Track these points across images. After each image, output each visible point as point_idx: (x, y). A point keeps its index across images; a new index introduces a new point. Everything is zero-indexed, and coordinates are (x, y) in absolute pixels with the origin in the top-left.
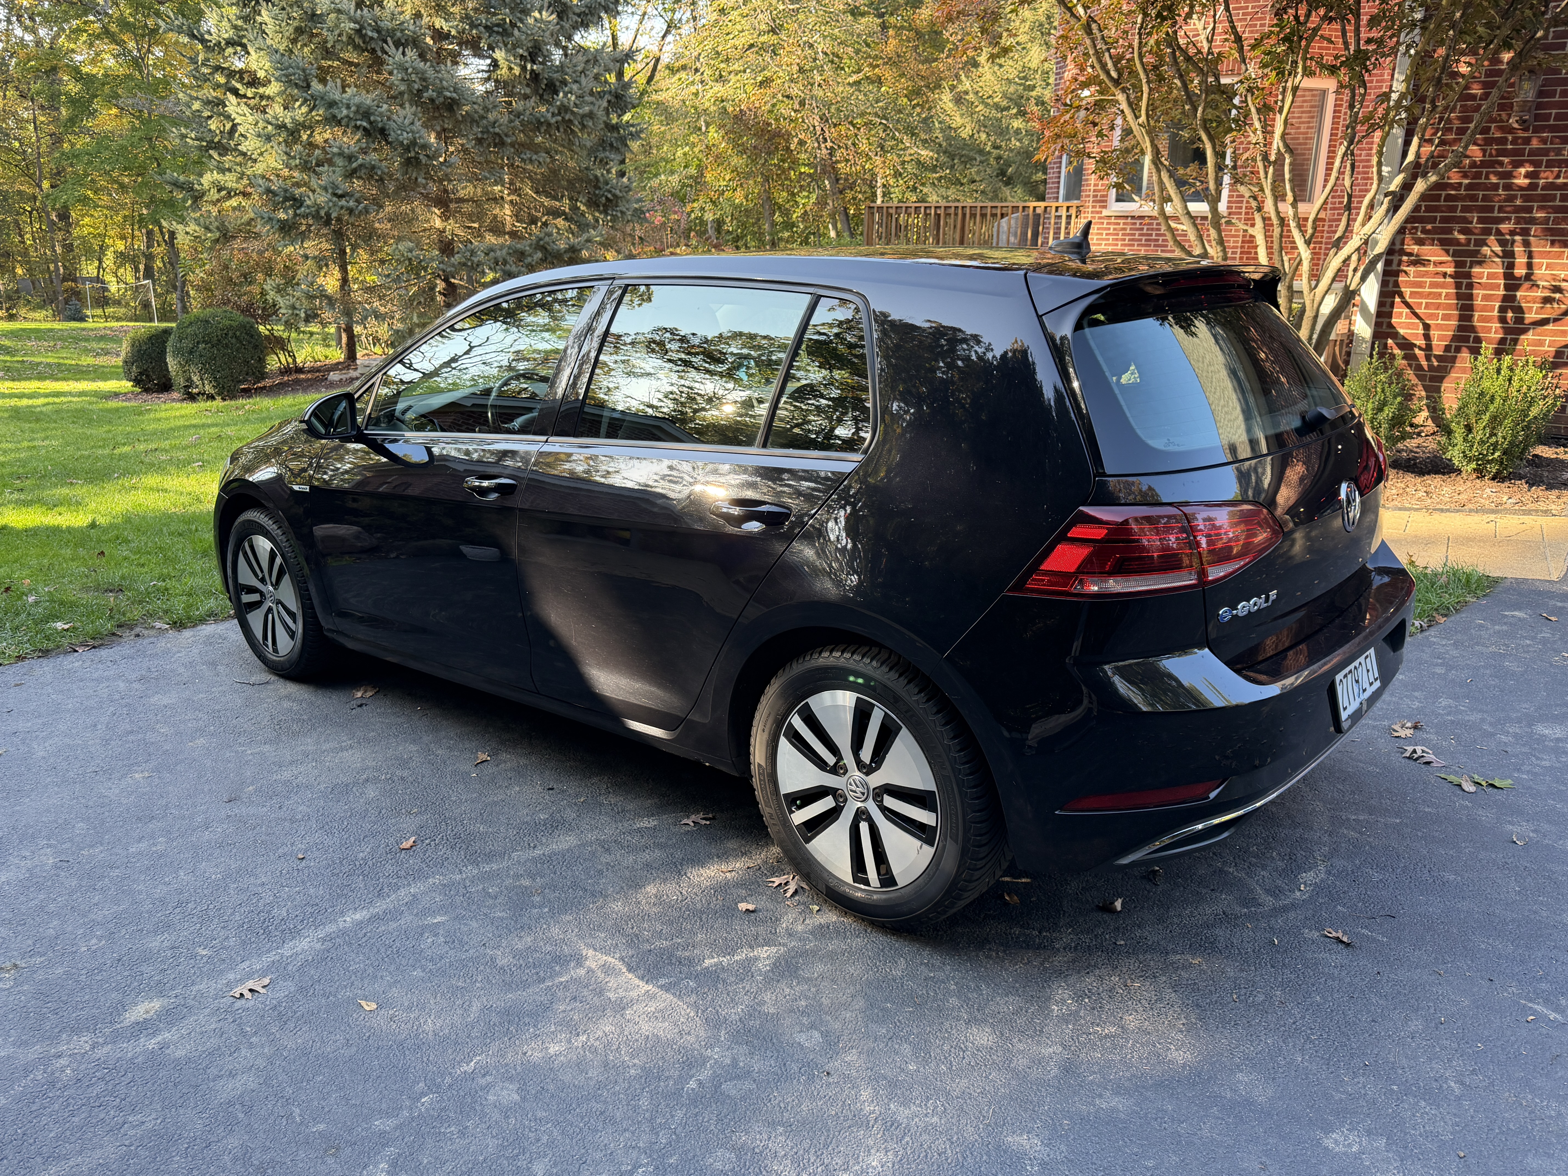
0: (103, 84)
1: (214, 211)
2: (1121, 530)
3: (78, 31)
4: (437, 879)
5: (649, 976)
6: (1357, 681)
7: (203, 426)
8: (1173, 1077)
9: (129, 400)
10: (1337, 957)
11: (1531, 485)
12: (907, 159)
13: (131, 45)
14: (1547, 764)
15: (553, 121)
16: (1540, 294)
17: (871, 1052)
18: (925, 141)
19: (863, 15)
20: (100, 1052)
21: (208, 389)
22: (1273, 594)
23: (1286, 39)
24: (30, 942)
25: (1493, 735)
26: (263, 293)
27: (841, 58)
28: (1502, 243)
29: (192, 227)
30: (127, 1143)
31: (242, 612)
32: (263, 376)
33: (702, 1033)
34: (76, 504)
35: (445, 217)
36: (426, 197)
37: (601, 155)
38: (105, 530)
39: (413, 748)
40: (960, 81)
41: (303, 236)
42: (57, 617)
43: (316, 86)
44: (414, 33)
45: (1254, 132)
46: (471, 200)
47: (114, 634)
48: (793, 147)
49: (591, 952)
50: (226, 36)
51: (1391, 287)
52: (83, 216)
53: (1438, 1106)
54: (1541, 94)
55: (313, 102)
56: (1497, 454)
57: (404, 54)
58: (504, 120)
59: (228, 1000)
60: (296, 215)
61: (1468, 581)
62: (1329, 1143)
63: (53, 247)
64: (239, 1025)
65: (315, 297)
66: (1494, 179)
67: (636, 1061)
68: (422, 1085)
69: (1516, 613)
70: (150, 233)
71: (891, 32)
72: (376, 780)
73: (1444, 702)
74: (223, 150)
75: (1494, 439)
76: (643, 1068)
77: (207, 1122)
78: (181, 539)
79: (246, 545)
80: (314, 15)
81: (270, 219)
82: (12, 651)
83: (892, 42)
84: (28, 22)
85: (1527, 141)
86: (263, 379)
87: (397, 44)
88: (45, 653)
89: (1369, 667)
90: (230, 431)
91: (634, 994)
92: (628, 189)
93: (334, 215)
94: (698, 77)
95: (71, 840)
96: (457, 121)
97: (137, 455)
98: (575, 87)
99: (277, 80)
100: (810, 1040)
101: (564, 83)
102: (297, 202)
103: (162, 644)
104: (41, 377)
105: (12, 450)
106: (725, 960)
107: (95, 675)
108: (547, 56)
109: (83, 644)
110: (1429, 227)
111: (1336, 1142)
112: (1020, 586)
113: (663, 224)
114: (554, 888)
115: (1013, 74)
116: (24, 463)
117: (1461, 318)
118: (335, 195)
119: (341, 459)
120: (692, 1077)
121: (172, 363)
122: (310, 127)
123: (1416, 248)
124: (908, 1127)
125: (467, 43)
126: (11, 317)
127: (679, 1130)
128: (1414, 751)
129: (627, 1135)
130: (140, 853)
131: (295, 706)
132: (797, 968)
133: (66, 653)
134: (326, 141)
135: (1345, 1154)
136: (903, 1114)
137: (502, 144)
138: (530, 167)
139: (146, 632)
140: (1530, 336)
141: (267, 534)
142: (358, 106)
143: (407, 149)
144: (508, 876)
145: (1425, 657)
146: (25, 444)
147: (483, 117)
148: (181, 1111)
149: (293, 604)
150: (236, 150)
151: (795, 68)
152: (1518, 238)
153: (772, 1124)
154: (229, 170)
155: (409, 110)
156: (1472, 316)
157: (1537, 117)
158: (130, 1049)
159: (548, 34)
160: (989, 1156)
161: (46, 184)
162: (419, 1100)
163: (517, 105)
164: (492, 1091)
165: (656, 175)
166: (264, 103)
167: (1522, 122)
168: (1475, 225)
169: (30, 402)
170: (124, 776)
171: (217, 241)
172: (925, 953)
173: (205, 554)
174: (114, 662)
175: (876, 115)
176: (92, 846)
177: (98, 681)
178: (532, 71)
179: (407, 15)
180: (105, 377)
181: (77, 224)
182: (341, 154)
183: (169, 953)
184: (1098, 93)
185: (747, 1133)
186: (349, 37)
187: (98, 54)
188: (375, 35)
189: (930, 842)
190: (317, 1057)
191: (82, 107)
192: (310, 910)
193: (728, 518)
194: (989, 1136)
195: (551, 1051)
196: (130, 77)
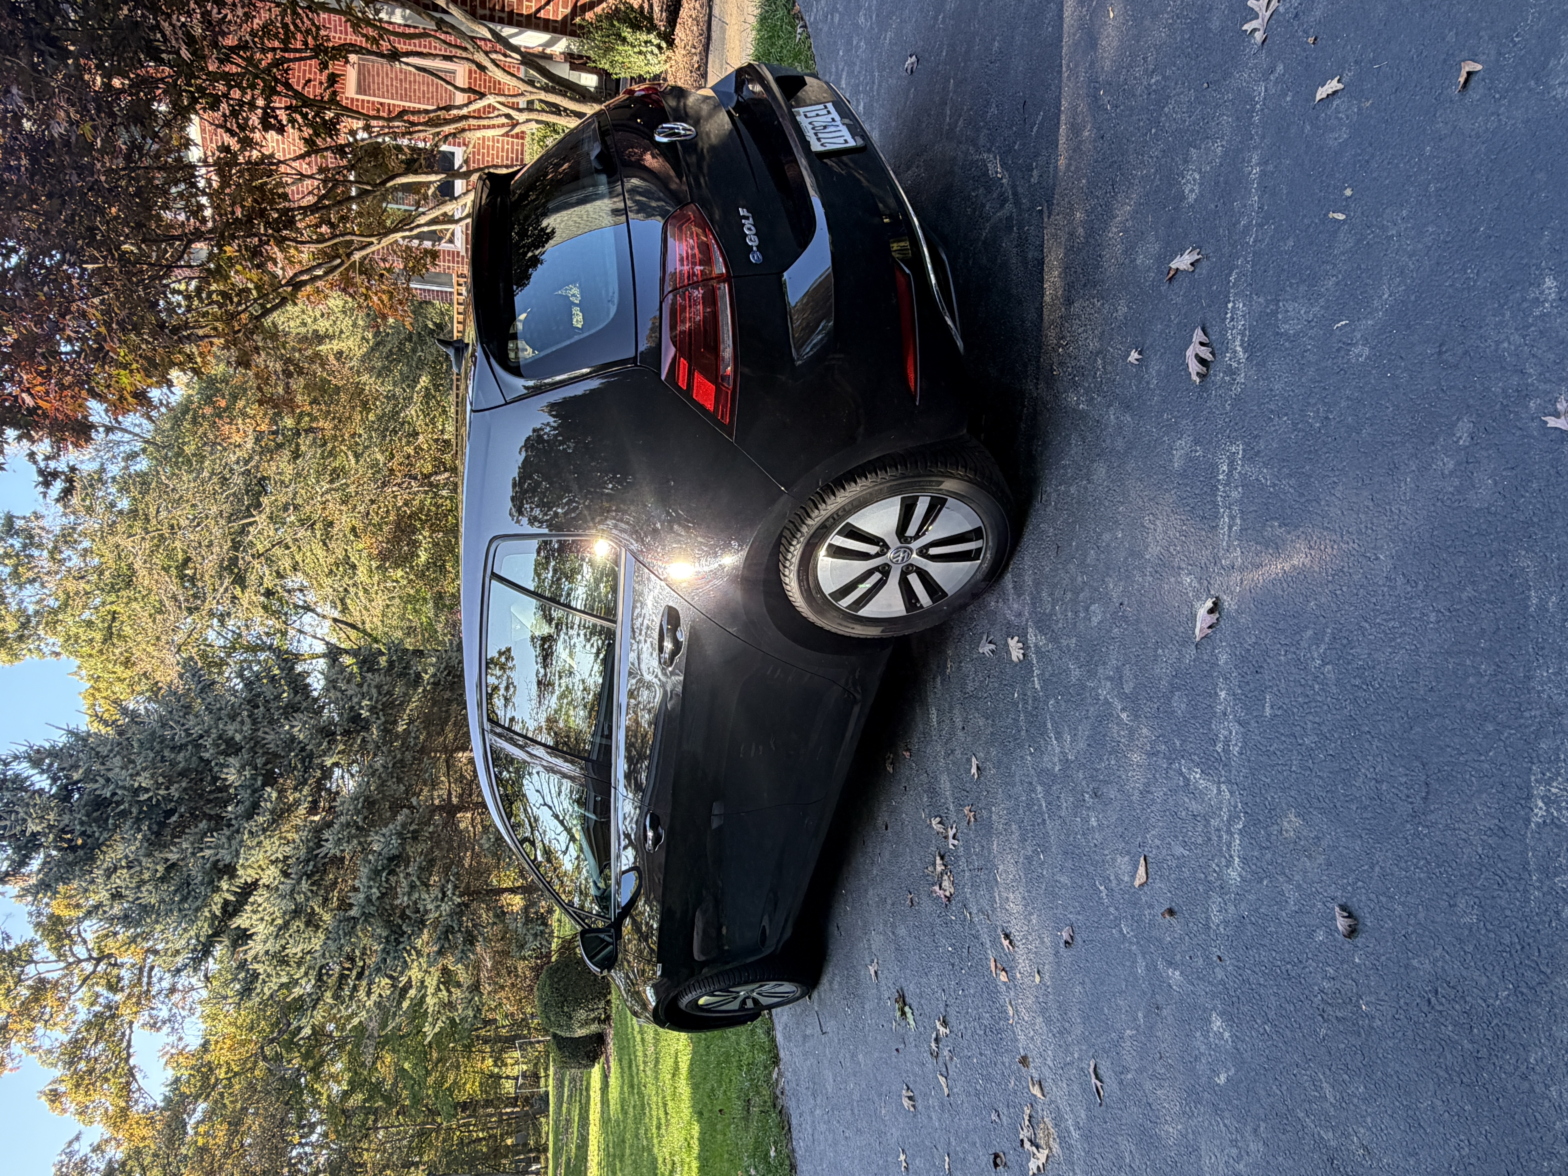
0: (356, 1073)
2: (683, 344)
3: (313, 1092)
6: (825, 127)
9: (609, 1067)
13: (325, 1049)
15: (383, 719)
21: (602, 1004)
22: (742, 212)
36: (445, 826)
39: (871, 892)
41: (477, 924)
42: (766, 1156)
43: (354, 912)
44: (309, 831)
46: (449, 788)
47: (780, 1112)
52: (464, 1091)
53: (1169, 97)
57: (327, 840)
58: (382, 759)
60: (460, 930)
62: (1192, 198)
63: (489, 1115)
65: (528, 917)
68: (1114, 931)
70: (479, 1038)
71: (314, 425)
72: (894, 926)
73: (861, 20)
80: (295, 911)
81: (463, 951)
84: (306, 1130)
87: (319, 845)
88: (793, 1168)
89: (814, 114)
93: (460, 900)
94: (352, 590)
96: (382, 798)
98: (355, 700)
100: (1096, 612)
101: (352, 708)
102: (449, 930)
103: (788, 1075)
106: (1036, 672)
107: (810, 1131)
108: (331, 721)
109: (787, 1137)
111: (1192, 191)
112: (727, 429)
118: (442, 900)
121: (580, 1033)
125: (319, 787)
126: (545, 1150)
131: (838, 979)
132: (1044, 613)
133: (793, 1151)
135: (1201, 184)
139: (780, 1087)
142: (370, 879)
144: (968, 834)
145: (826, 29)
151: (343, 508)
153: (1156, 657)
155: (373, 837)
158: (1079, 1153)
162: (1125, 936)
174: (801, 1115)
177: (814, 1129)
178: (341, 734)
179: (296, 836)
183: (1012, 1110)
184: (354, 272)
185: (1160, 679)
186: (312, 884)
187: (331, 1076)
188: (312, 863)
189: (943, 502)
190: (1091, 1009)
191: (375, 1090)
192: (985, 995)
193: (674, 653)
194: (1172, 482)
195: (1095, 824)
196: (350, 1053)
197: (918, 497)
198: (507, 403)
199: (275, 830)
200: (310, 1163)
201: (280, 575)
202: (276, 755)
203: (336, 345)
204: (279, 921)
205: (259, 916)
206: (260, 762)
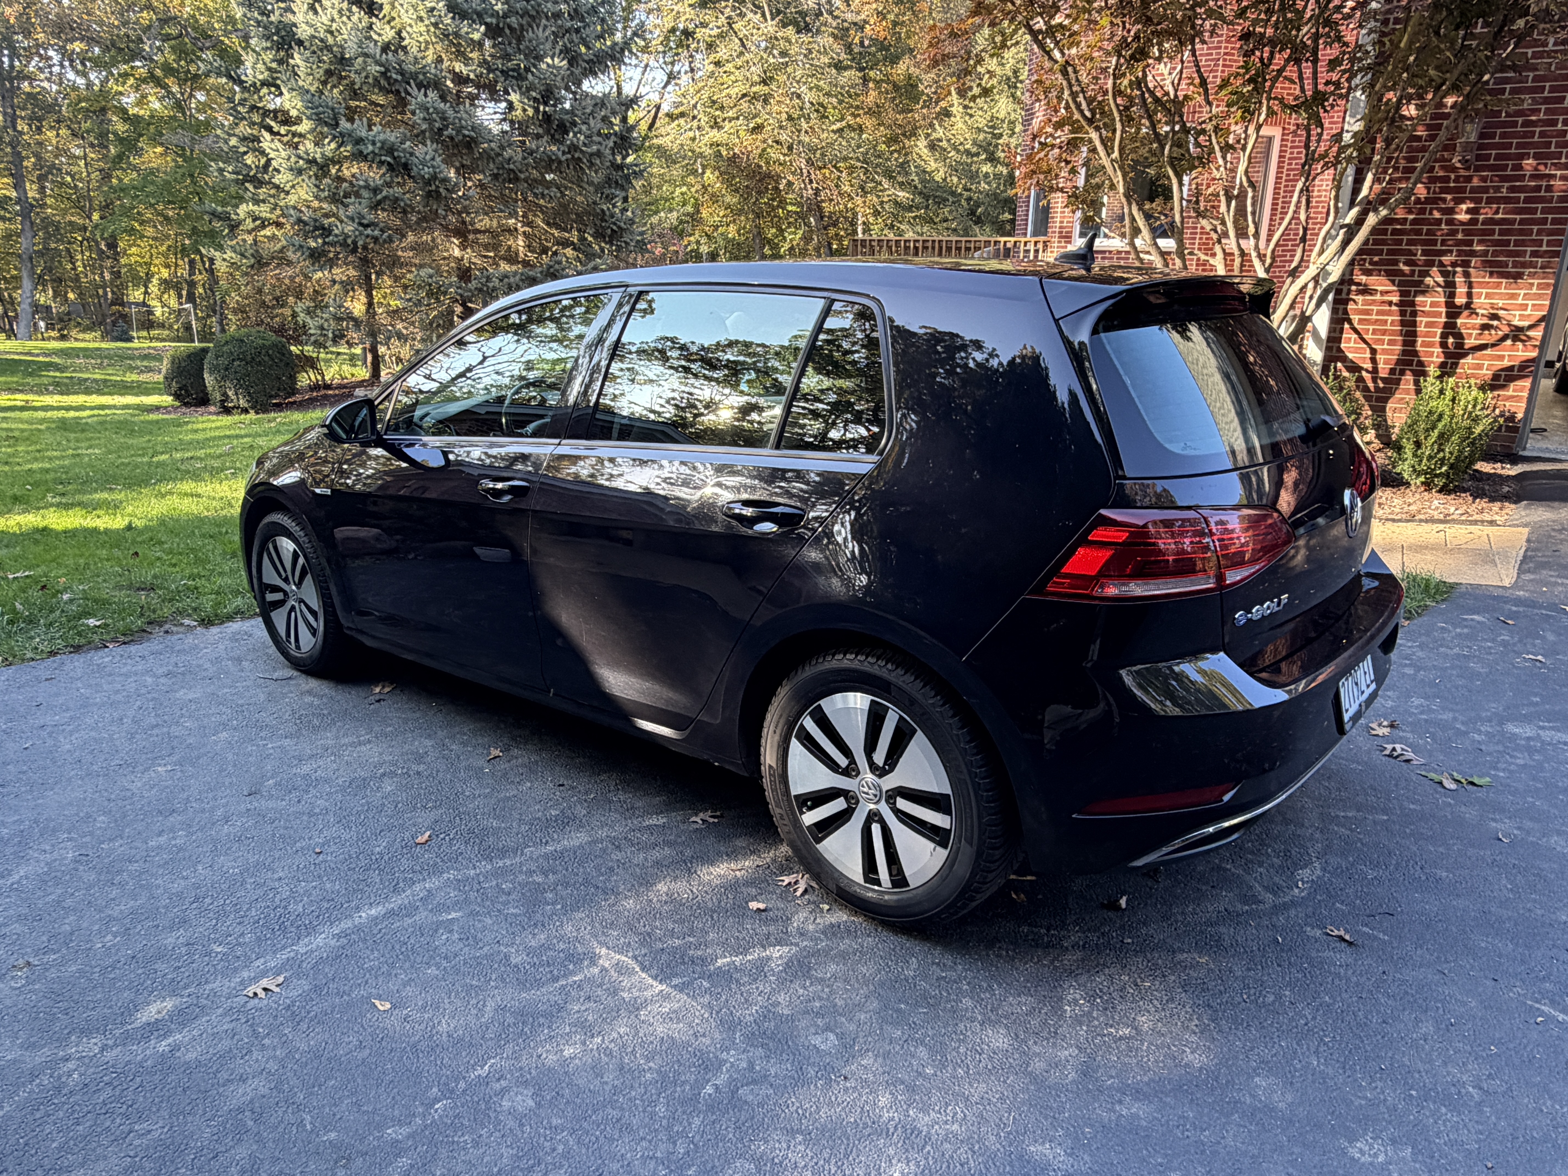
0: (149, 124)
1: (250, 239)
2: (1140, 534)
3: (125, 75)
4: (452, 874)
5: (663, 976)
6: (1357, 684)
7: (237, 437)
8: (1191, 1082)
9: (169, 413)
10: (1342, 957)
11: (1475, 498)
12: (886, 199)
13: (175, 89)
14: (1520, 762)
15: (563, 158)
16: (1479, 321)
17: (886, 1055)
18: (901, 184)
19: (846, 68)
20: (109, 1055)
21: (243, 403)
22: (1284, 598)
23: (1251, 81)
24: (45, 938)
25: (1466, 733)
26: (294, 315)
27: (825, 108)
28: (1445, 274)
29: (229, 254)
30: (132, 1153)
31: (266, 611)
32: (293, 391)
33: (717, 1035)
34: (114, 507)
35: (463, 247)
36: (445, 228)
37: (607, 191)
38: (141, 532)
39: (429, 743)
40: (934, 130)
41: (332, 263)
42: (88, 614)
43: (344, 124)
44: (436, 76)
45: (1218, 169)
46: (487, 231)
47: (144, 631)
48: (781, 187)
49: (604, 951)
50: (261, 77)
51: (1340, 315)
52: (130, 246)
53: (1459, 1113)
54: (1482, 136)
55: (342, 139)
56: (1444, 469)
57: (426, 95)
58: (519, 157)
59: (241, 1000)
60: (325, 243)
61: (1427, 586)
62: (1354, 1152)
63: (102, 273)
64: (251, 1026)
65: (342, 319)
66: (1437, 215)
67: (651, 1064)
68: (435, 1090)
69: (1475, 617)
70: (192, 263)
71: (871, 85)
72: (393, 774)
73: (1416, 701)
74: (259, 183)
75: (1441, 455)
76: (659, 1072)
77: (215, 1130)
78: (212, 541)
79: (271, 546)
80: (343, 58)
81: (301, 246)
82: (45, 647)
83: (873, 94)
84: (79, 67)
85: (1469, 179)
86: (294, 394)
87: (420, 86)
88: (77, 649)
89: (1366, 670)
90: (261, 441)
91: (648, 994)
92: (632, 222)
93: (360, 243)
95: (91, 834)
96: (475, 158)
97: (174, 462)
98: (584, 128)
99: (308, 118)
100: (827, 1042)
101: (574, 124)
102: (326, 231)
103: (190, 640)
104: (88, 392)
105: (57, 458)
106: (737, 960)
107: (124, 670)
108: (559, 100)
109: (114, 640)
110: (1376, 259)
111: (1361, 1151)
112: (1040, 589)
113: (664, 255)
114: (566, 885)
115: (982, 123)
116: (66, 470)
117: (1405, 343)
118: (361, 224)
119: (363, 465)
120: (708, 1081)
121: (209, 379)
122: (339, 162)
123: (1363, 279)
124: (928, 1136)
125: (484, 87)
126: (63, 338)
127: (697, 1138)
128: (1394, 749)
129: (644, 1144)
130: (159, 847)
131: (316, 701)
132: (810, 969)
133: (97, 648)
134: (353, 176)
135: (1371, 1164)
136: (923, 1121)
137: (517, 179)
138: (542, 202)
139: (175, 629)
140: (1469, 360)
141: (290, 535)
142: (383, 143)
143: (428, 183)
144: (521, 872)
146: (71, 452)
147: (498, 155)
148: (190, 1119)
149: (314, 602)
150: (270, 182)
151: (784, 116)
152: (1459, 269)
153: (792, 1132)
154: (264, 201)
155: (430, 147)
156: (1415, 342)
157: (1478, 158)
158: (138, 1051)
159: (559, 78)
160: (1012, 1166)
161: (96, 216)
162: (432, 1106)
163: (531, 144)
164: (506, 1097)
165: (656, 213)
166: (296, 140)
167: (1464, 161)
168: (1420, 257)
169: (77, 414)
170: (147, 769)
171: (252, 267)
172: (937, 952)
173: (234, 555)
174: (143, 657)
175: (858, 159)
176: (110, 840)
177: (126, 675)
178: (545, 112)
179: (429, 60)
180: (147, 392)
181: (125, 253)
182: (367, 187)
183: (184, 950)
184: (1072, 132)
185: (766, 1142)
186: (375, 79)
187: (144, 97)
188: (399, 78)
189: (943, 844)
190: (329, 1060)
191: (129, 145)
192: (326, 905)
193: (740, 518)
194: (1010, 1145)
195: (566, 1053)
196: (173, 118)
197: (950, 814)
198: (1056, 321)
199: (436, 36)
200: (41, 70)
201: (711, 46)
202: (520, 39)
203: (957, 109)
204: (330, 41)
205: (336, 17)
206: (513, 21)
